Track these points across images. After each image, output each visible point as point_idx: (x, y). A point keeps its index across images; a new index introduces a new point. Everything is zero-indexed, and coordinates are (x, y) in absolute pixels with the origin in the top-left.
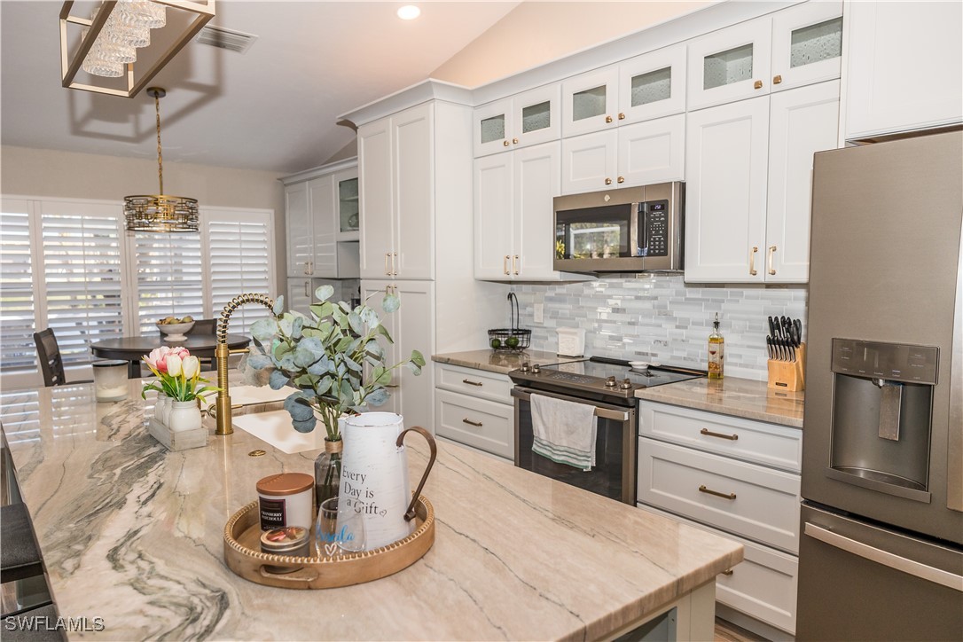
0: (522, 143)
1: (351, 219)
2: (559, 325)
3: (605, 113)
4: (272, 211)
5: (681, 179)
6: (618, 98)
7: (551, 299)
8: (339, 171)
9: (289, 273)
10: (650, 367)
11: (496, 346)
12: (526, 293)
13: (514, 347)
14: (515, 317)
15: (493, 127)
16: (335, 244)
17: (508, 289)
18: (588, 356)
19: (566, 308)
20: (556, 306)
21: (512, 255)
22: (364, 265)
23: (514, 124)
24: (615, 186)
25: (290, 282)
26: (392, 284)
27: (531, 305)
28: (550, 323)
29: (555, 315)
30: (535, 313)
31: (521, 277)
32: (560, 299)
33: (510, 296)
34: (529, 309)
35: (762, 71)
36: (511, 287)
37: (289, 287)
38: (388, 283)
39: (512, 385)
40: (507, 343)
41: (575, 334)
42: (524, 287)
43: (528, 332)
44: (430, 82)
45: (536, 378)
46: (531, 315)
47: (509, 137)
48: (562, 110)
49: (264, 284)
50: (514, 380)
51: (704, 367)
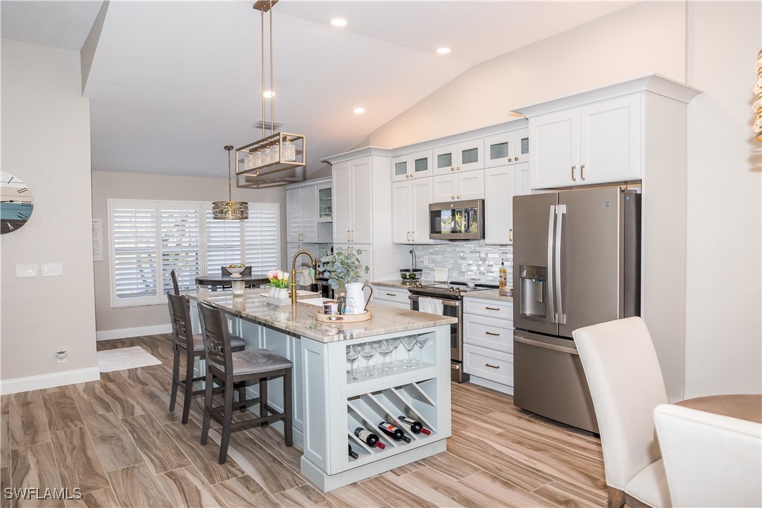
0: (415, 177)
1: (327, 209)
2: (436, 266)
3: (451, 165)
4: (278, 204)
5: (483, 198)
6: (457, 159)
7: (432, 253)
8: (320, 184)
9: (288, 240)
10: (476, 285)
11: (404, 277)
12: (420, 251)
13: (414, 278)
14: (414, 262)
15: (401, 168)
16: (316, 224)
17: (410, 248)
18: (449, 282)
19: (439, 258)
20: (434, 257)
21: (411, 231)
22: (335, 236)
23: (411, 167)
24: (456, 200)
25: (289, 246)
26: (351, 246)
27: (422, 256)
28: (432, 266)
29: (434, 262)
30: (424, 260)
31: (415, 242)
32: (436, 253)
33: (411, 252)
34: (421, 259)
35: (511, 155)
36: (412, 248)
37: (288, 248)
38: (349, 246)
39: (409, 294)
40: (410, 276)
41: (442, 271)
42: (419, 247)
43: (421, 270)
44: (370, 148)
45: (420, 290)
46: (422, 262)
47: (408, 174)
48: (433, 163)
49: (274, 247)
50: (410, 291)
51: (498, 284)
